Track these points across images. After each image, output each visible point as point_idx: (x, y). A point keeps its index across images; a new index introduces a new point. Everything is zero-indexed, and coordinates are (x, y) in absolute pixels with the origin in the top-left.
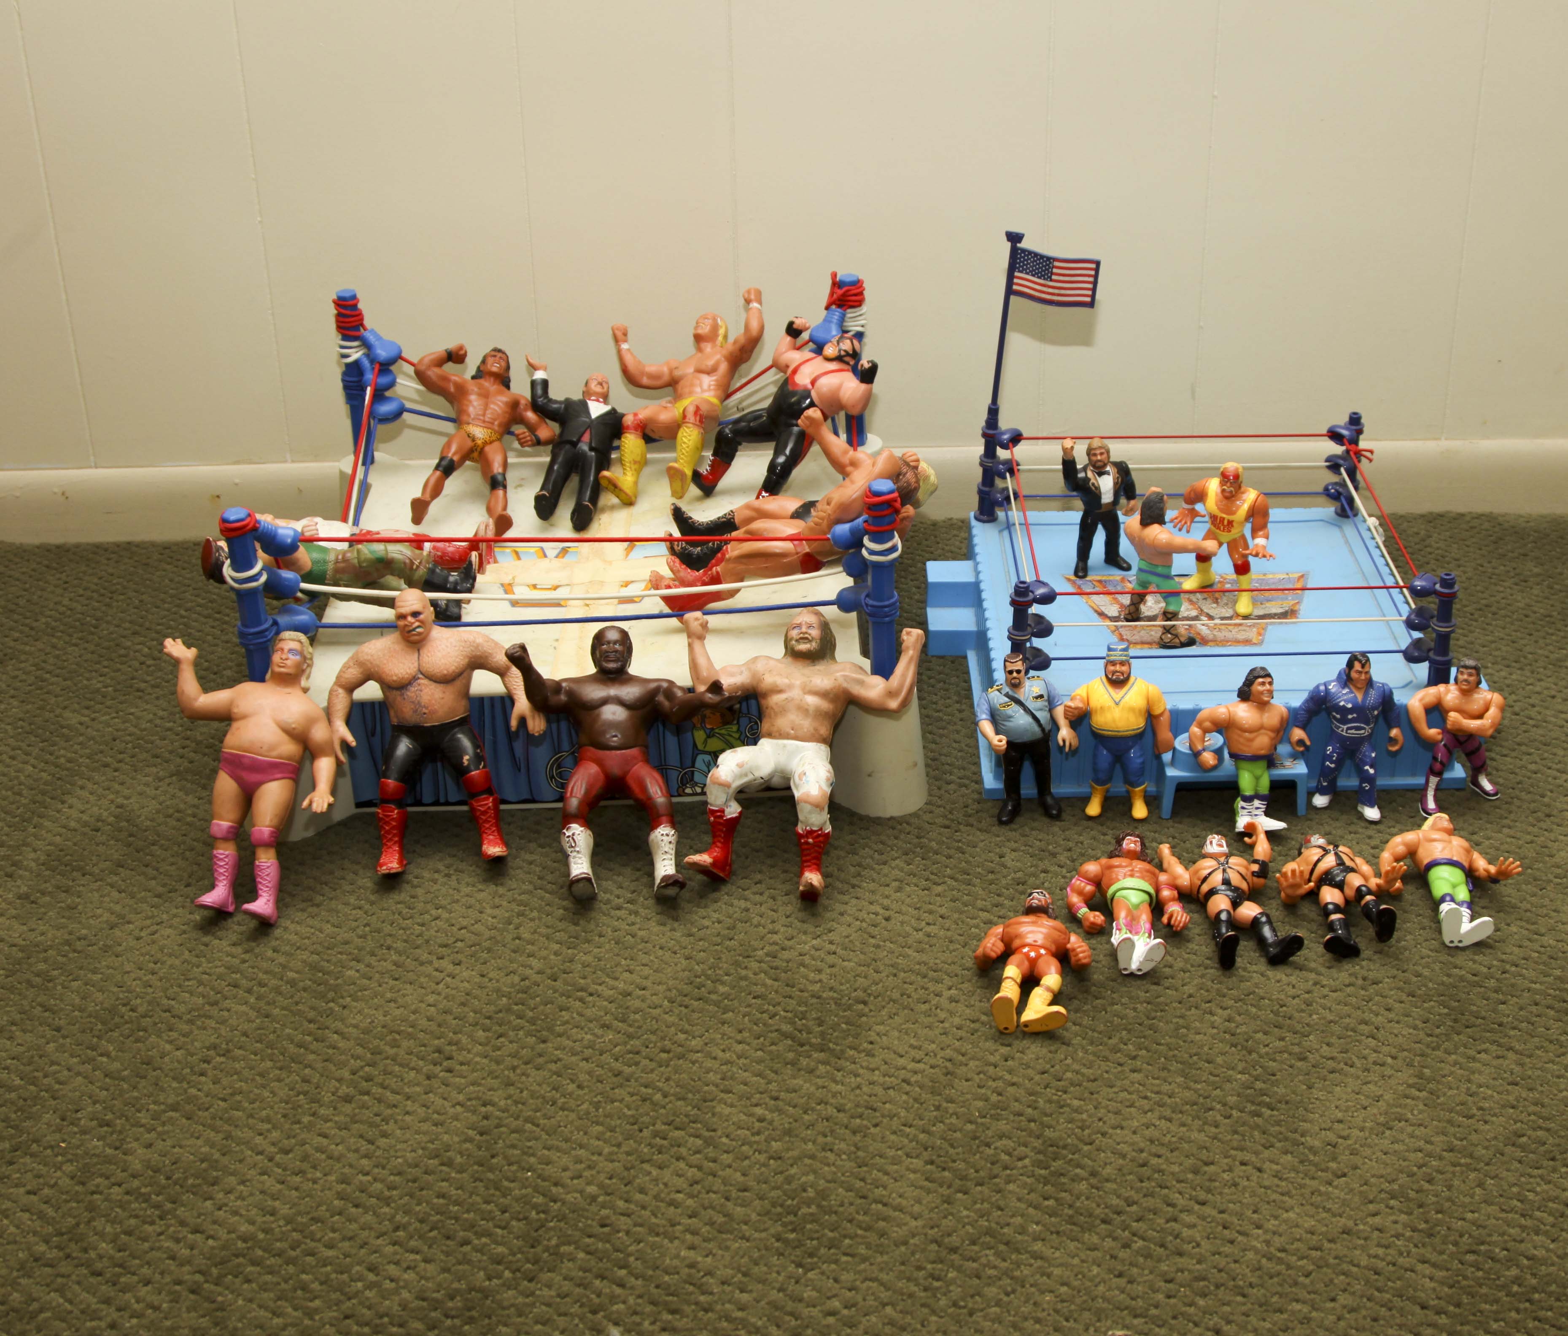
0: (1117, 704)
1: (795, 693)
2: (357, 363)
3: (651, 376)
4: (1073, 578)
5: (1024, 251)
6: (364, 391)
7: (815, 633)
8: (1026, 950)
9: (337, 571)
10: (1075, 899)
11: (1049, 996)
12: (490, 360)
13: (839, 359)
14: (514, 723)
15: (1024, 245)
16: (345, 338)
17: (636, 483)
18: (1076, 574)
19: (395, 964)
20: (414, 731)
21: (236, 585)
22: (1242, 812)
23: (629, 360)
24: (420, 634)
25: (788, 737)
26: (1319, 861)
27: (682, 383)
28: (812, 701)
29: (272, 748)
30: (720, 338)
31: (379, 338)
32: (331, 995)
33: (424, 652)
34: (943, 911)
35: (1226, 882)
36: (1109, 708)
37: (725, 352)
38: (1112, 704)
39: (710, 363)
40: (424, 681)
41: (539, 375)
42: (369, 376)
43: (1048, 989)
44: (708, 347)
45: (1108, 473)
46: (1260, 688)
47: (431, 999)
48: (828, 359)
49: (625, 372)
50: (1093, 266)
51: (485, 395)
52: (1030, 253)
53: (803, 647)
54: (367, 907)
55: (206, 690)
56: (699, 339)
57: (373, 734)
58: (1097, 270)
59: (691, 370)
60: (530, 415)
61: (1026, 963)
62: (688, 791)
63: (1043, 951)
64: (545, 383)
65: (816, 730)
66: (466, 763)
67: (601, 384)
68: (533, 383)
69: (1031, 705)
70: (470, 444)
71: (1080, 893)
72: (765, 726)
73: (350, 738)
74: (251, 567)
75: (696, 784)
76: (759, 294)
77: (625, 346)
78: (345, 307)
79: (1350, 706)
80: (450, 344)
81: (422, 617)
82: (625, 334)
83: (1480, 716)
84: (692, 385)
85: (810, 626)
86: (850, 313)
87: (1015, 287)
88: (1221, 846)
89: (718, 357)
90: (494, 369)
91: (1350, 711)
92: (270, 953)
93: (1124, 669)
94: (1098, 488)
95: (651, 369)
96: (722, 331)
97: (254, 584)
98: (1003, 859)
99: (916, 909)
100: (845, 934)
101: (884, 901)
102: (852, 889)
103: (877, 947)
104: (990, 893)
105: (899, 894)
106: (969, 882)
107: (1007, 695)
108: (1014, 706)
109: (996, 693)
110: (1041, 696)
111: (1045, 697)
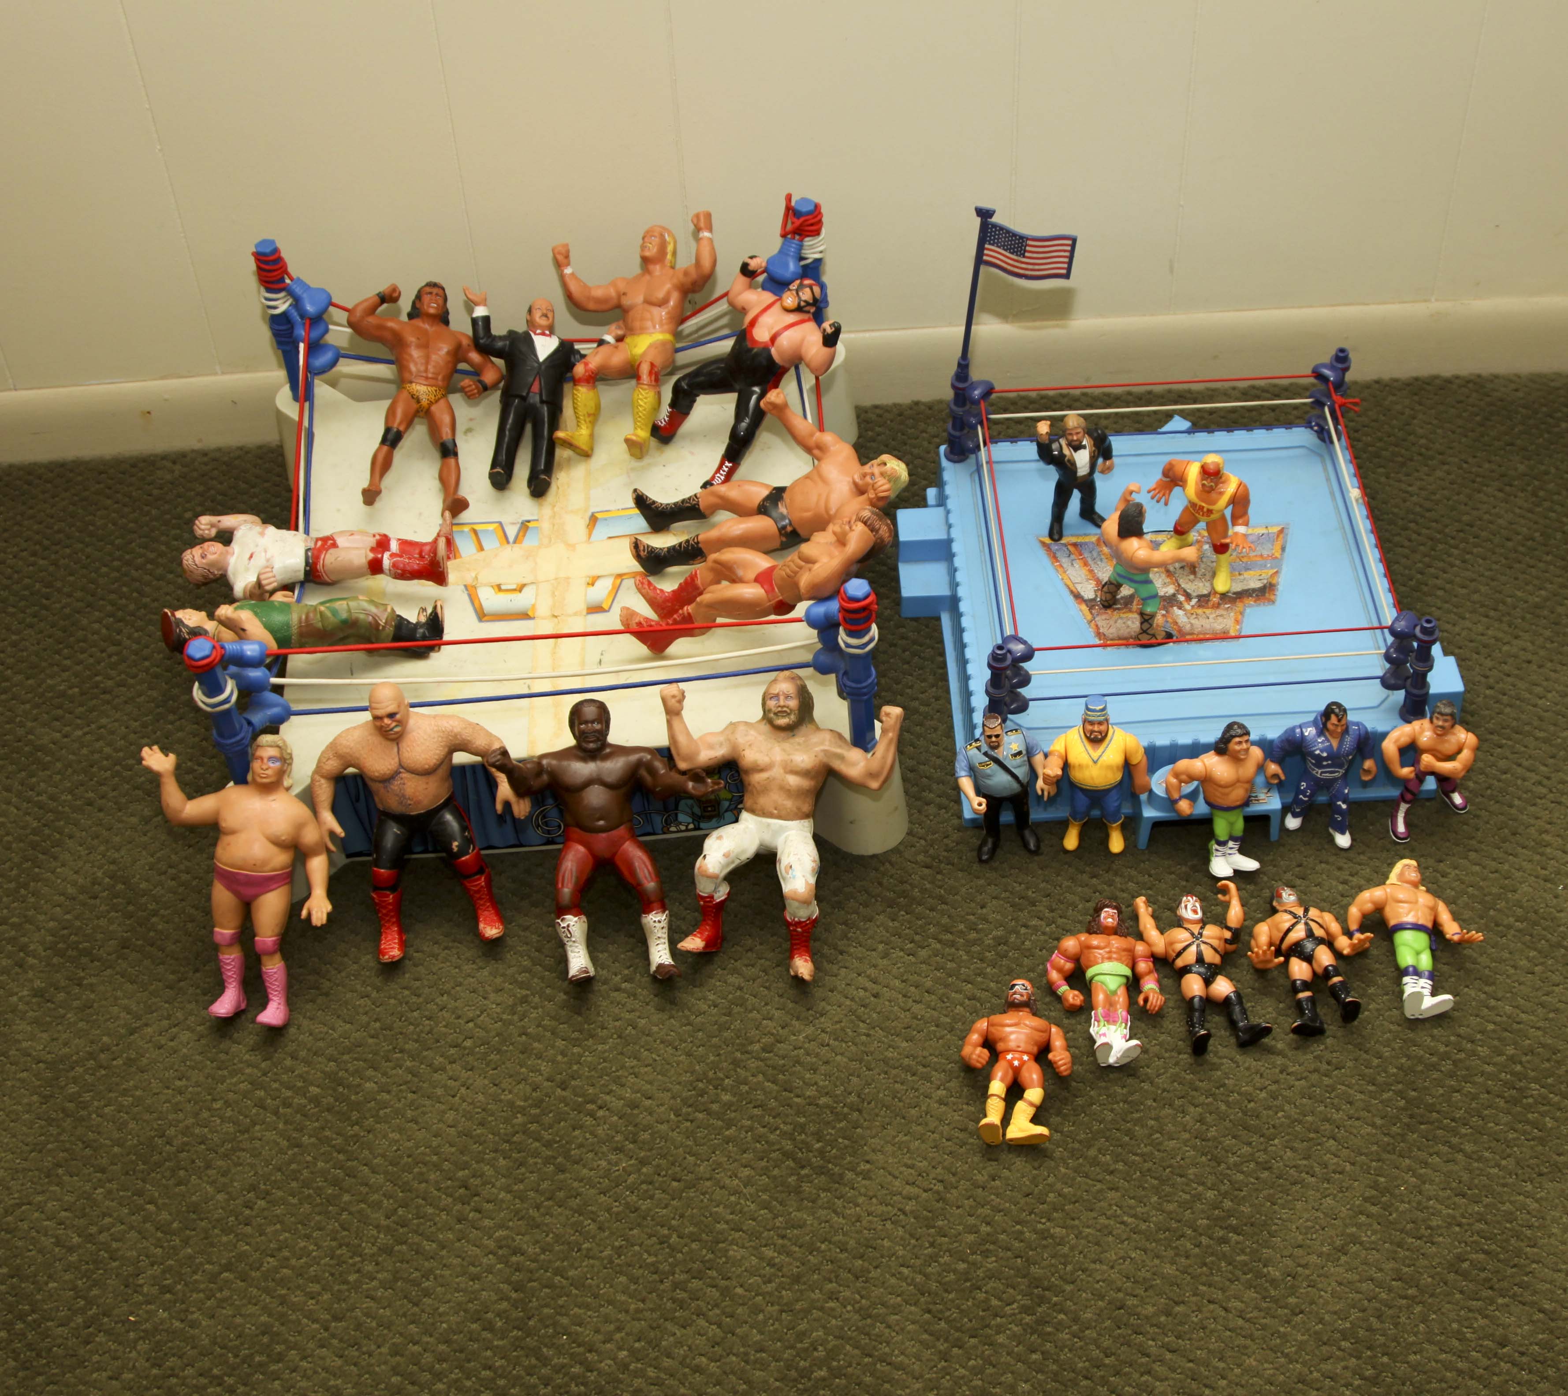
0: (1095, 762)
1: (776, 772)
2: (284, 314)
3: (598, 301)
4: (1048, 541)
5: (995, 226)
6: (297, 348)
7: (793, 703)
8: (1009, 1057)
9: (301, 635)
10: (1054, 975)
11: (1031, 1111)
12: (426, 298)
13: (799, 309)
14: (499, 807)
15: (995, 219)
16: (269, 290)
17: (592, 436)
18: (1051, 536)
19: (410, 1071)
20: (401, 819)
21: (208, 709)
22: (1215, 853)
23: (573, 287)
24: (397, 733)
25: (771, 816)
26: (1289, 930)
27: (631, 314)
28: (793, 781)
29: (265, 863)
30: (669, 257)
31: (307, 288)
32: (355, 1115)
33: (404, 745)
34: (929, 983)
35: (1200, 960)
36: (1087, 766)
37: (675, 281)
38: (1091, 763)
39: (660, 295)
40: (405, 775)
41: (480, 312)
42: (301, 332)
43: (1031, 1104)
44: (657, 269)
45: (1084, 447)
46: (1237, 748)
47: (450, 1116)
48: (788, 311)
49: (569, 297)
50: (1070, 242)
51: (425, 345)
52: (1002, 228)
53: (782, 721)
54: (374, 994)
55: (190, 797)
56: (646, 261)
57: (358, 800)
58: (1073, 246)
59: (640, 299)
60: (475, 356)
61: (1011, 1072)
62: (673, 829)
63: (1026, 1058)
64: (487, 320)
65: (799, 809)
66: (455, 849)
67: (546, 316)
68: (474, 321)
69: (1010, 763)
70: (415, 406)
71: (1060, 970)
72: (748, 801)
73: (339, 830)
74: (221, 691)
75: (680, 823)
76: (708, 216)
77: (568, 271)
78: (267, 262)
79: (1325, 754)
80: (382, 287)
81: (398, 717)
82: (567, 257)
83: (1451, 758)
84: (642, 319)
85: (787, 697)
86: (808, 242)
87: (985, 258)
88: (1195, 912)
89: (668, 286)
90: (432, 311)
91: (1326, 759)
92: (288, 1062)
93: (1103, 728)
94: (1073, 464)
95: (598, 293)
96: (670, 248)
97: (227, 706)
98: (984, 910)
99: (903, 981)
100: (836, 1019)
101: (871, 972)
102: (840, 957)
103: (868, 1035)
104: (973, 958)
105: (885, 962)
106: (952, 944)
107: (986, 754)
108: (993, 765)
109: (976, 751)
110: (1020, 753)
111: (1024, 752)
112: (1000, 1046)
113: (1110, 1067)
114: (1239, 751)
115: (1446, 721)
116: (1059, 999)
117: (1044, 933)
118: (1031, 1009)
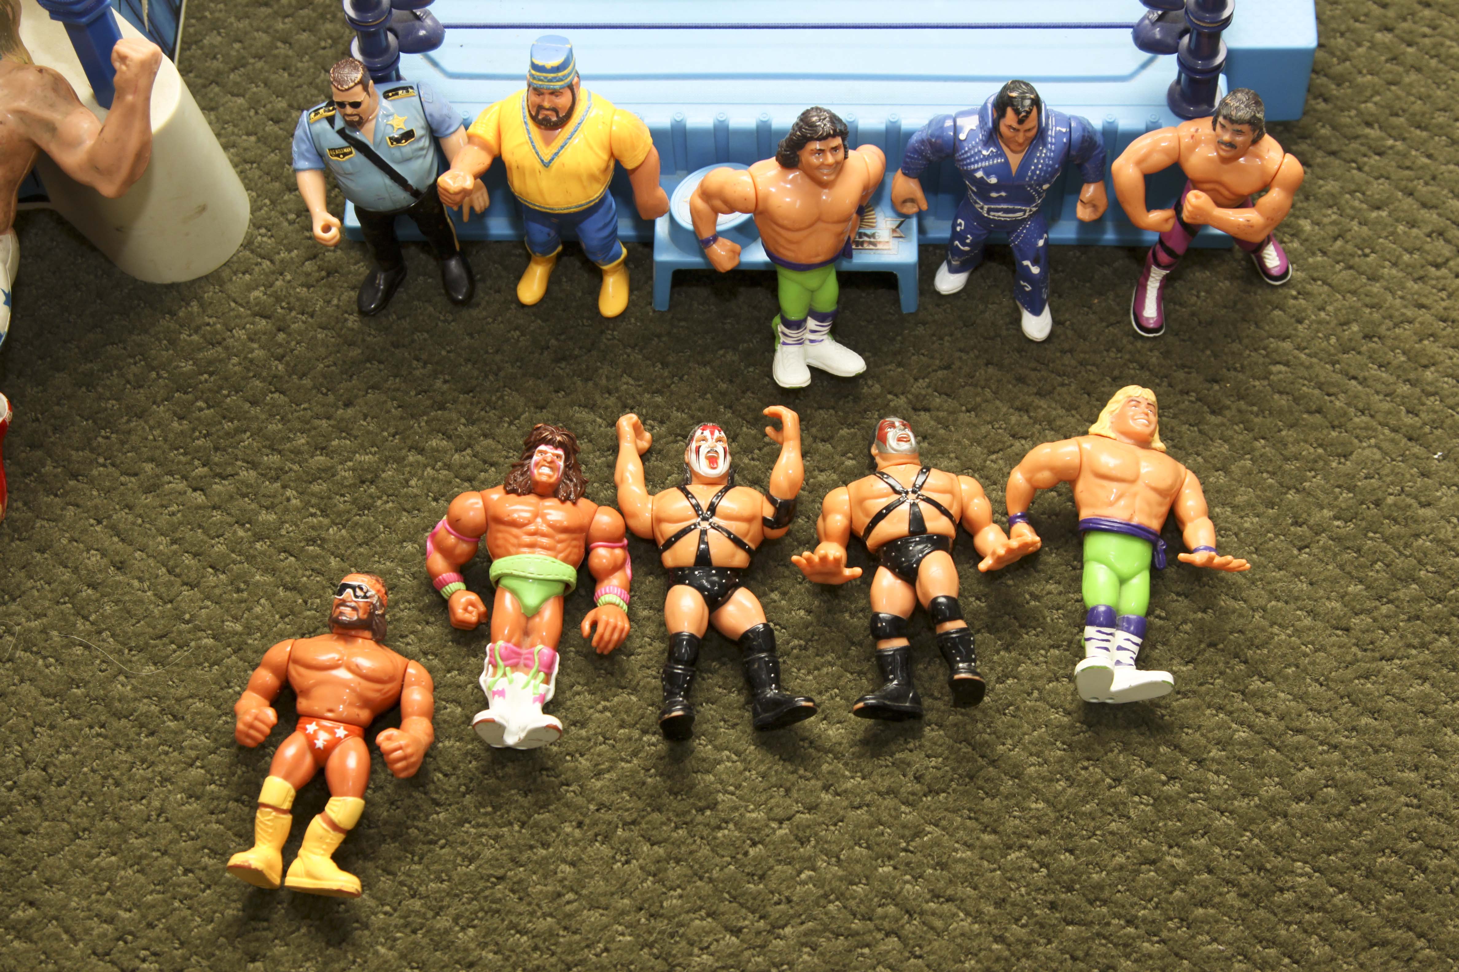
0: (546, 165)
8: (311, 728)
10: (437, 562)
11: (335, 839)
22: (782, 339)
26: (880, 517)
35: (703, 558)
36: (533, 171)
38: (538, 166)
43: (334, 826)
46: (815, 160)
61: (308, 761)
63: (341, 732)
69: (388, 154)
71: (446, 553)
79: (993, 180)
83: (1243, 202)
88: (713, 460)
91: (996, 188)
93: (564, 101)
98: (350, 411)
99: (174, 542)
100: (38, 609)
101: (121, 516)
102: (72, 483)
103: (87, 647)
104: (308, 504)
105: (148, 500)
106: (278, 474)
107: (341, 133)
108: (355, 155)
109: (326, 125)
110: (409, 135)
111: (419, 132)
112: (303, 704)
113: (509, 749)
114: (819, 168)
115: (1239, 132)
116: (444, 604)
117: (448, 466)
118: (374, 634)
